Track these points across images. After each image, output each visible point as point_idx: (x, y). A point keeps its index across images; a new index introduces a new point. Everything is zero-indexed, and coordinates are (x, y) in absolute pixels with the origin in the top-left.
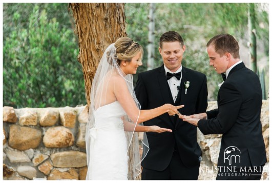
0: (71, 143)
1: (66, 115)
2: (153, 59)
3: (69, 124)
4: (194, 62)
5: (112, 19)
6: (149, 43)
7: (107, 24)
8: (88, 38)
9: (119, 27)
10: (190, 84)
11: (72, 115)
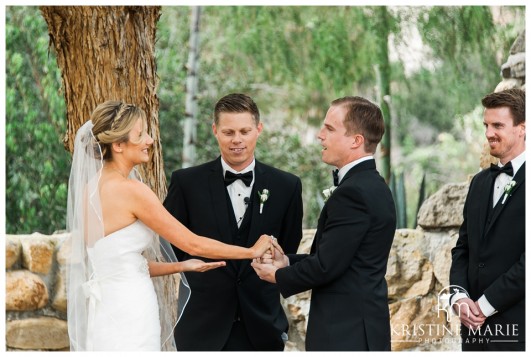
0: (42, 303)
1: (34, 249)
2: (193, 147)
3: (39, 266)
4: (269, 154)
5: (132, 69)
6: (187, 115)
7: (121, 79)
8: (85, 104)
9: (144, 85)
10: (270, 196)
11: (46, 249)
